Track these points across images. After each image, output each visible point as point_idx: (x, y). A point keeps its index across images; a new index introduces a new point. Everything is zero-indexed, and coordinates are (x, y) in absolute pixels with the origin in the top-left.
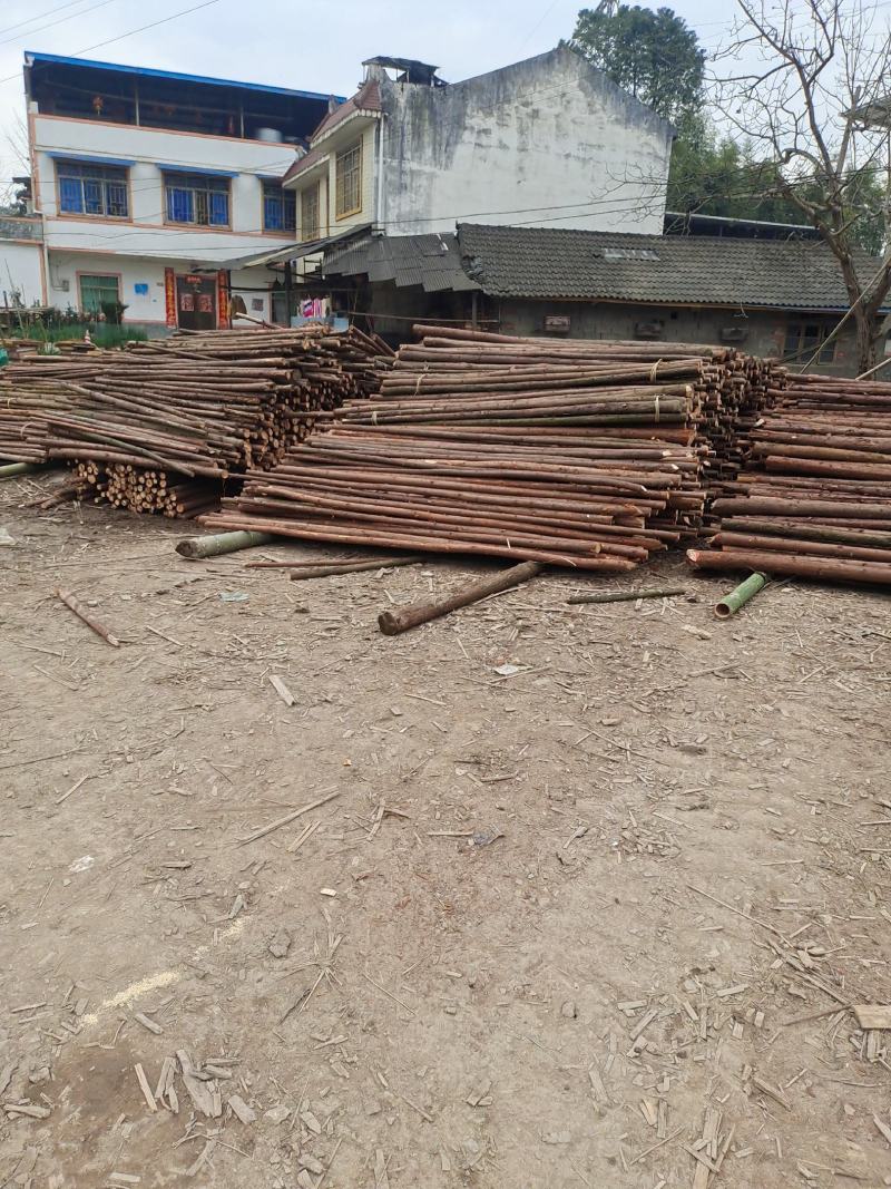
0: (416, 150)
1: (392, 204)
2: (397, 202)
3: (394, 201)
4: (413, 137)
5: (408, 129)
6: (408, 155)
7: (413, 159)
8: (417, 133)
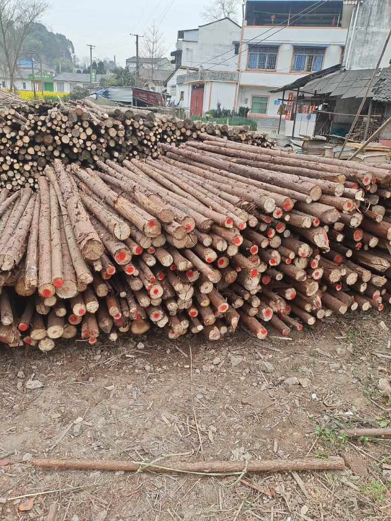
0: (378, 20)
1: (357, 52)
2: (360, 50)
3: (358, 50)
4: (377, 13)
5: (375, 9)
6: (372, 24)
7: (375, 26)
8: (380, 11)
